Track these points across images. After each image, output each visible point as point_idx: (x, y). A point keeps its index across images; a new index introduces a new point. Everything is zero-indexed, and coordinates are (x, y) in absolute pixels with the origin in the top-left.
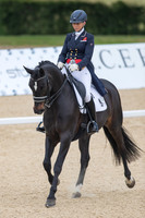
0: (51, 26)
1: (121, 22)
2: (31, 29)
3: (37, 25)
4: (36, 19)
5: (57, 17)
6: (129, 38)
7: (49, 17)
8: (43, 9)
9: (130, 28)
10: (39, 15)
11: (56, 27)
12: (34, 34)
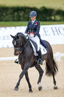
0: (14, 17)
1: (44, 16)
2: (5, 19)
3: (7, 17)
4: (7, 15)
5: (16, 14)
6: (47, 23)
7: (13, 13)
8: (10, 10)
9: (48, 18)
10: (8, 13)
11: (16, 18)
12: (6, 21)
